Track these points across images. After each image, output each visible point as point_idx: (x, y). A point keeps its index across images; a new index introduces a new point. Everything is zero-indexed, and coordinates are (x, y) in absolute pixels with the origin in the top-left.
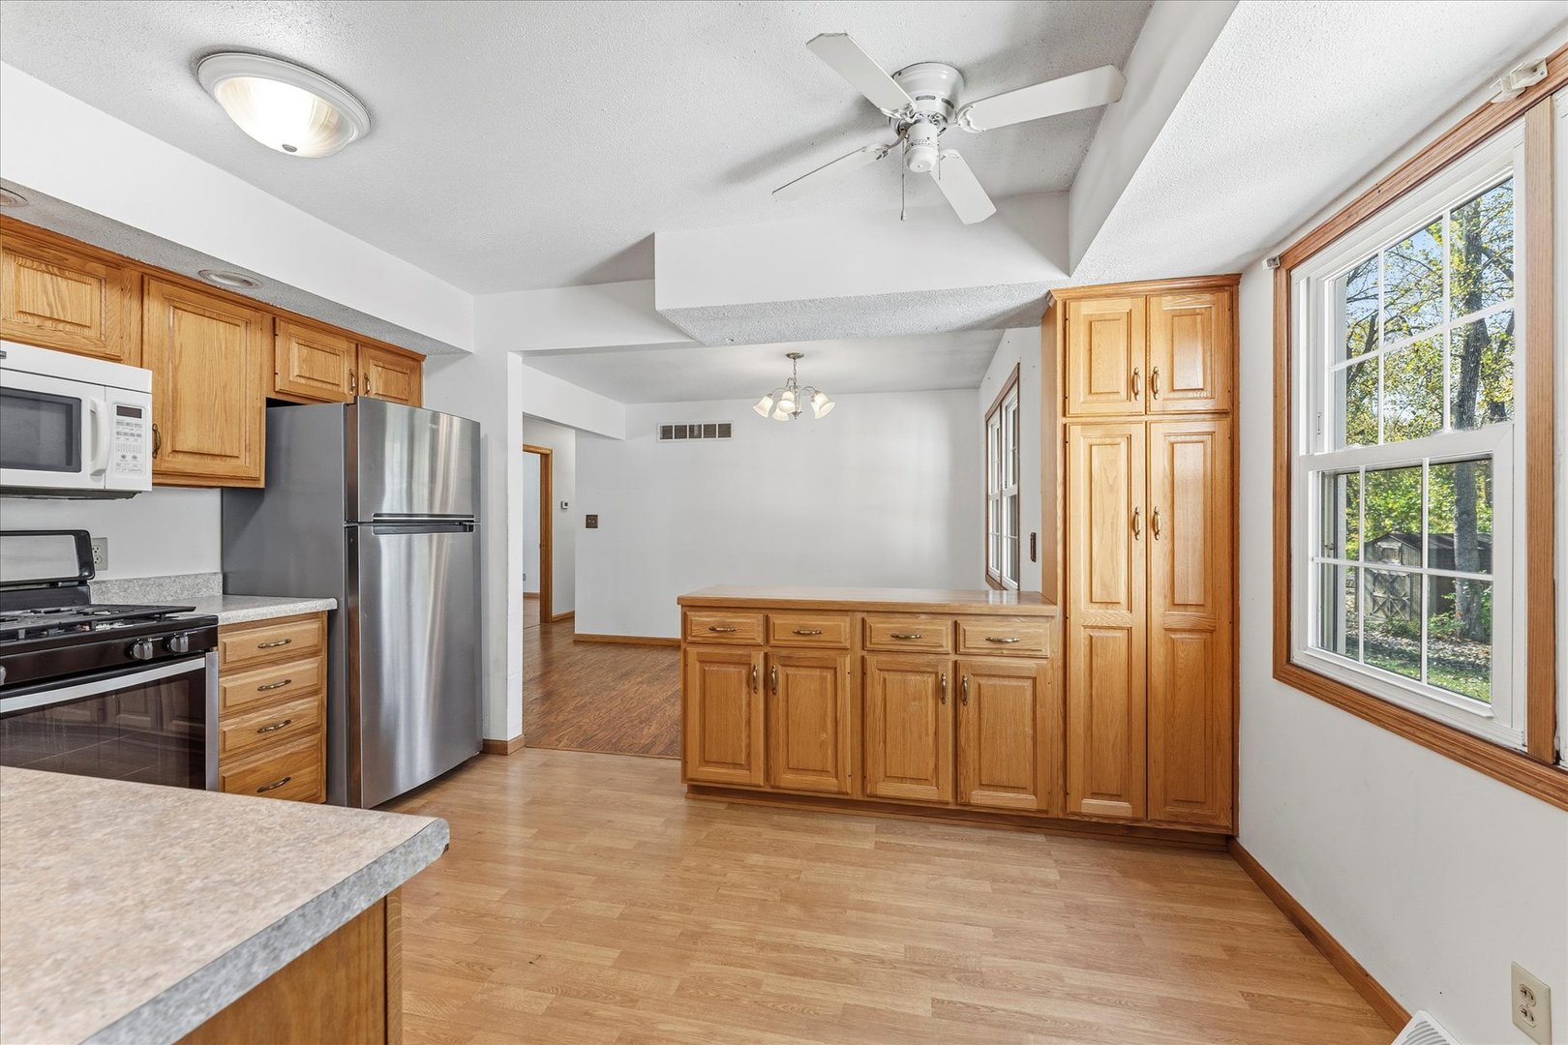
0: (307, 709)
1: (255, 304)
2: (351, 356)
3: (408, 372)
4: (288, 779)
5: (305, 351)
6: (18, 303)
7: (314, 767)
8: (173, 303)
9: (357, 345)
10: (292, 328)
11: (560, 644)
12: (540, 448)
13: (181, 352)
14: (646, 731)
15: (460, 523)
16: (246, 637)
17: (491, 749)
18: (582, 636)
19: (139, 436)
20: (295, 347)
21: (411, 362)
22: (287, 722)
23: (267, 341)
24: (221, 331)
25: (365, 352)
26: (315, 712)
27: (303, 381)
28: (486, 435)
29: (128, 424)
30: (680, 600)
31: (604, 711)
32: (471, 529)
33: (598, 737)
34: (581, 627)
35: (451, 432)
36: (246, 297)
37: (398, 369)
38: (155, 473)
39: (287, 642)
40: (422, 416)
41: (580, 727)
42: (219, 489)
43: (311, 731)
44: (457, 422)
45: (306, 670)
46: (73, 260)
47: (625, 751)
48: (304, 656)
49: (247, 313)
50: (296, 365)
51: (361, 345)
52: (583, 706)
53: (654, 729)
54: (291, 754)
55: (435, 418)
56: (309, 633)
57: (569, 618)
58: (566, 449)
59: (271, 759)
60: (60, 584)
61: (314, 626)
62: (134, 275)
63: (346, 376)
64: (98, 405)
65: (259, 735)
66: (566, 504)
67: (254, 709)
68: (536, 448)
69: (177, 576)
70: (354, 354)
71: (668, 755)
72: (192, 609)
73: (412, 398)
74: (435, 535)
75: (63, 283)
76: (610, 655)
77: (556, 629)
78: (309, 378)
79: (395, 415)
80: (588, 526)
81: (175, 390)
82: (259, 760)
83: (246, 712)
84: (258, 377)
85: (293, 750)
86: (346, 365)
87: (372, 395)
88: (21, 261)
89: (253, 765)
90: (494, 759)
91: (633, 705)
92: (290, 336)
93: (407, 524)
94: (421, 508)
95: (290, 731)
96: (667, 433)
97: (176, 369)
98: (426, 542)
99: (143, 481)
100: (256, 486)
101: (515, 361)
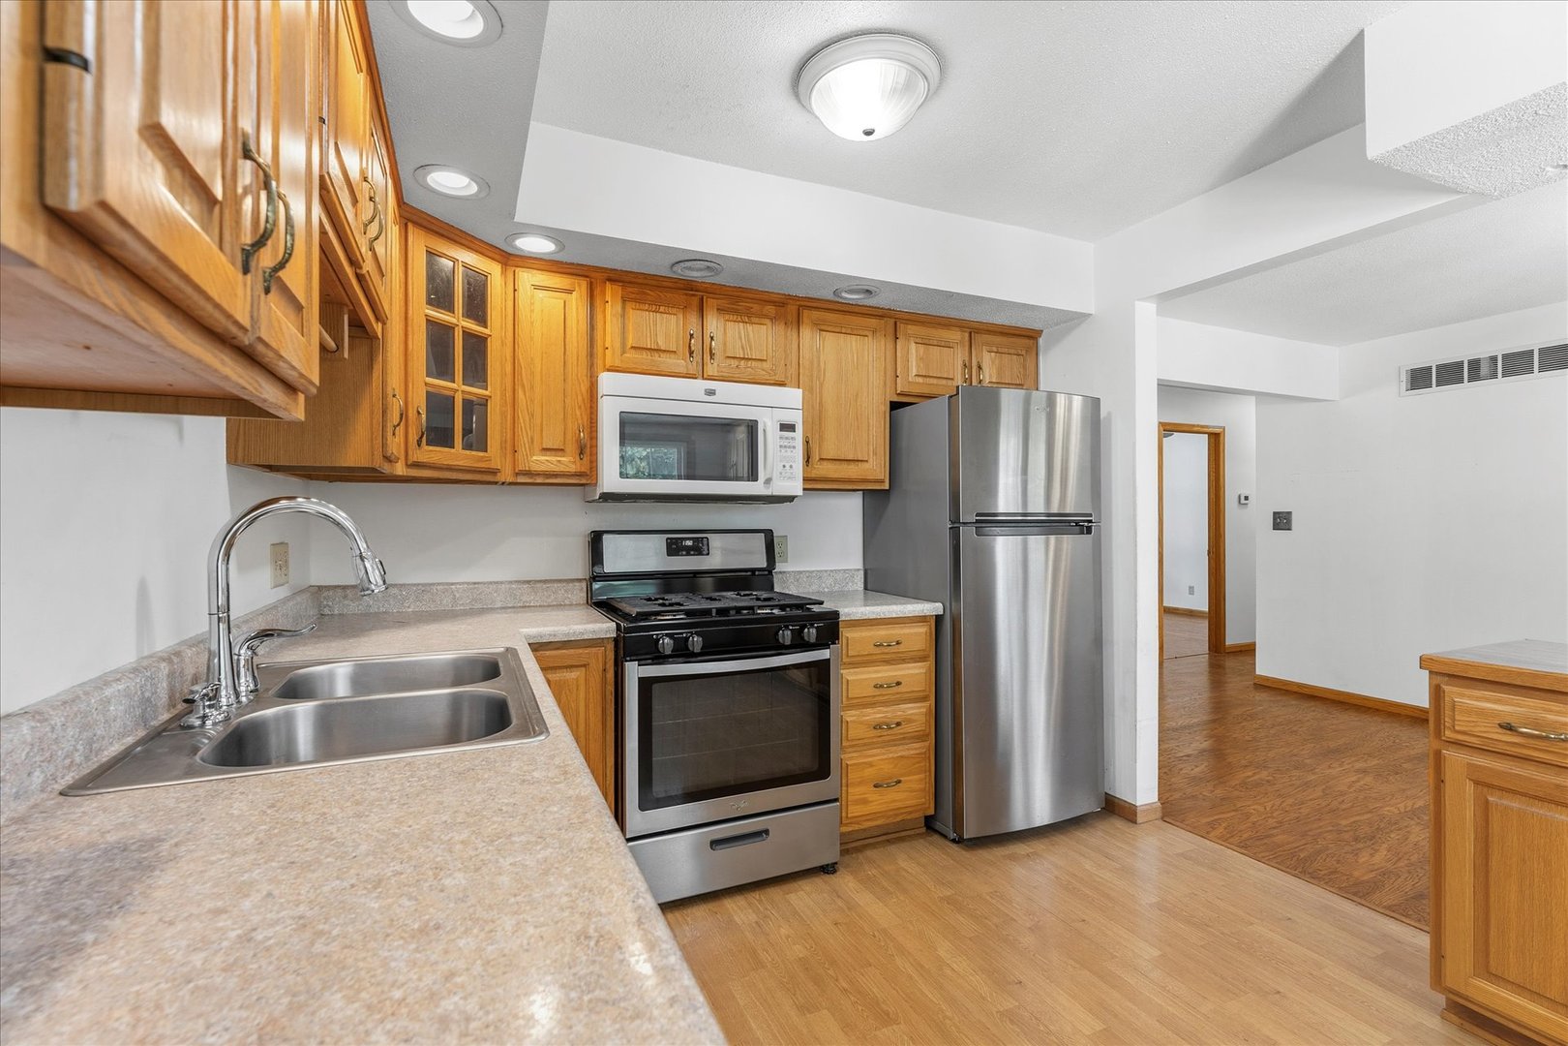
0: (917, 713)
1: (880, 313)
2: (964, 346)
3: (1024, 353)
4: (899, 782)
5: (922, 348)
6: (725, 351)
7: (922, 776)
8: (821, 327)
9: (970, 333)
10: (912, 329)
11: (1235, 685)
12: (1207, 427)
13: (824, 370)
14: (1364, 857)
15: (1077, 523)
16: (864, 634)
17: (1113, 808)
18: (1267, 679)
19: (794, 447)
20: (913, 346)
21: (1026, 341)
22: (898, 724)
23: (890, 346)
24: (854, 344)
25: (979, 338)
26: (923, 719)
27: (920, 380)
28: (1109, 414)
29: (787, 438)
30: (1425, 662)
31: (1290, 801)
32: (1089, 530)
33: (1275, 839)
34: (1266, 666)
35: (1071, 411)
36: (872, 307)
37: (1012, 351)
38: (805, 480)
39: (898, 643)
40: (1038, 398)
41: (1248, 816)
42: (861, 492)
43: (920, 737)
44: (1077, 401)
45: (916, 674)
46: (756, 307)
47: (1319, 879)
48: (914, 660)
49: (873, 322)
50: (916, 364)
51: (975, 331)
52: (1257, 785)
53: (1380, 857)
54: (902, 757)
55: (1051, 398)
56: (918, 637)
57: (1248, 650)
58: (1243, 424)
59: (885, 757)
60: (757, 573)
61: (922, 630)
62: (792, 308)
63: (960, 368)
64: (768, 425)
65: (875, 731)
66: (1246, 498)
67: (873, 705)
68: (1202, 427)
69: (831, 571)
70: (967, 344)
71: (1407, 916)
72: (822, 603)
73: (1028, 380)
74: (1052, 538)
75: (750, 327)
76: (1311, 714)
77: (1230, 663)
78: (925, 376)
79: (1010, 401)
80: (1276, 526)
81: (821, 403)
82: (874, 756)
83: (865, 706)
84: (882, 383)
85: (904, 753)
86: (959, 356)
87: (986, 383)
88: (727, 317)
89: (870, 759)
90: (1119, 824)
91: (1344, 806)
92: (908, 337)
93: (1022, 524)
94: (1037, 506)
95: (901, 734)
96: (1419, 379)
97: (821, 385)
98: (1042, 547)
99: (795, 487)
100: (882, 488)
101: (1146, 311)
